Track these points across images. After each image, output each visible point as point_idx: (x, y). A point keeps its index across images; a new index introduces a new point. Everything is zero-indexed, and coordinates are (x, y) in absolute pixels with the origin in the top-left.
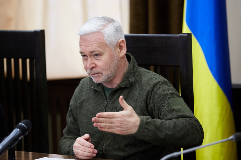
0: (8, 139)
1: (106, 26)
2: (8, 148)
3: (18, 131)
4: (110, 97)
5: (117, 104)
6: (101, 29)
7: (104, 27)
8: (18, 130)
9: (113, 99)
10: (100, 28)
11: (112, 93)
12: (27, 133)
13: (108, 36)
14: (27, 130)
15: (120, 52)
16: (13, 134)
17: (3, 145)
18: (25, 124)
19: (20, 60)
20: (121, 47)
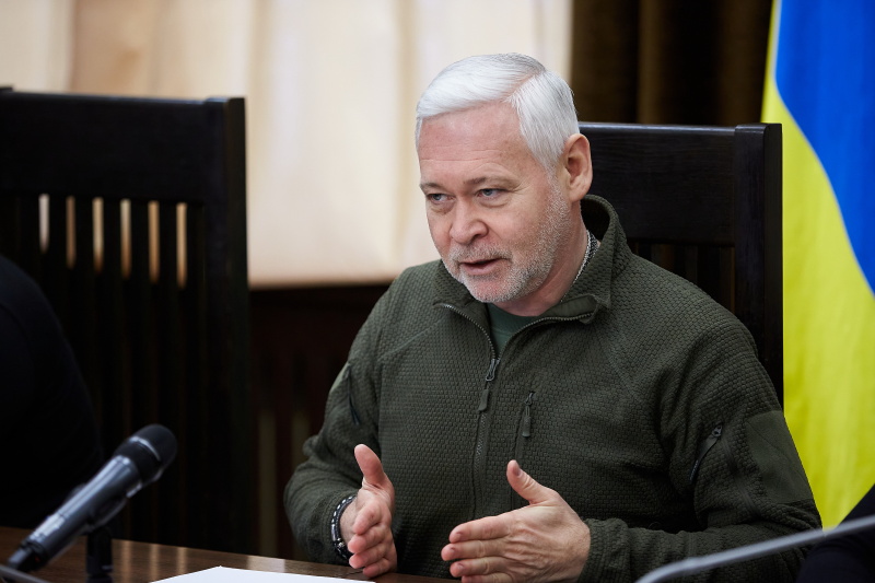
0: (87, 493)
1: (522, 82)
2: (88, 528)
3: (125, 467)
4: (512, 349)
5: (537, 378)
6: (507, 94)
7: (518, 86)
8: (126, 461)
9: (521, 356)
10: (503, 90)
11: (521, 336)
12: (158, 476)
13: (534, 119)
14: (158, 464)
15: (572, 182)
16: (106, 476)
17: (67, 515)
18: (153, 442)
19: (153, 209)
20: (572, 164)
